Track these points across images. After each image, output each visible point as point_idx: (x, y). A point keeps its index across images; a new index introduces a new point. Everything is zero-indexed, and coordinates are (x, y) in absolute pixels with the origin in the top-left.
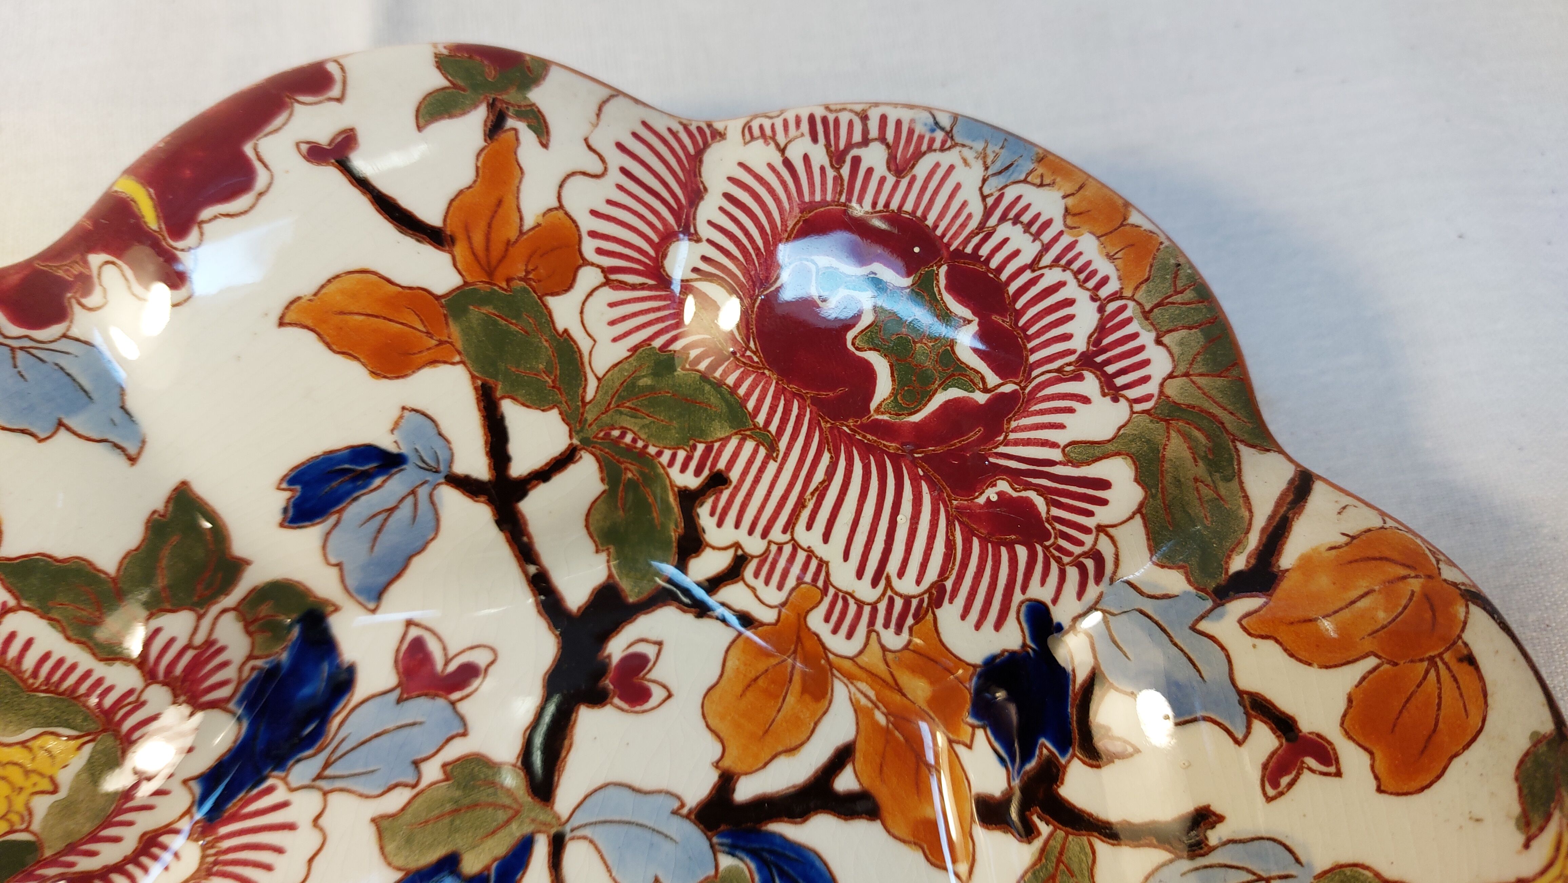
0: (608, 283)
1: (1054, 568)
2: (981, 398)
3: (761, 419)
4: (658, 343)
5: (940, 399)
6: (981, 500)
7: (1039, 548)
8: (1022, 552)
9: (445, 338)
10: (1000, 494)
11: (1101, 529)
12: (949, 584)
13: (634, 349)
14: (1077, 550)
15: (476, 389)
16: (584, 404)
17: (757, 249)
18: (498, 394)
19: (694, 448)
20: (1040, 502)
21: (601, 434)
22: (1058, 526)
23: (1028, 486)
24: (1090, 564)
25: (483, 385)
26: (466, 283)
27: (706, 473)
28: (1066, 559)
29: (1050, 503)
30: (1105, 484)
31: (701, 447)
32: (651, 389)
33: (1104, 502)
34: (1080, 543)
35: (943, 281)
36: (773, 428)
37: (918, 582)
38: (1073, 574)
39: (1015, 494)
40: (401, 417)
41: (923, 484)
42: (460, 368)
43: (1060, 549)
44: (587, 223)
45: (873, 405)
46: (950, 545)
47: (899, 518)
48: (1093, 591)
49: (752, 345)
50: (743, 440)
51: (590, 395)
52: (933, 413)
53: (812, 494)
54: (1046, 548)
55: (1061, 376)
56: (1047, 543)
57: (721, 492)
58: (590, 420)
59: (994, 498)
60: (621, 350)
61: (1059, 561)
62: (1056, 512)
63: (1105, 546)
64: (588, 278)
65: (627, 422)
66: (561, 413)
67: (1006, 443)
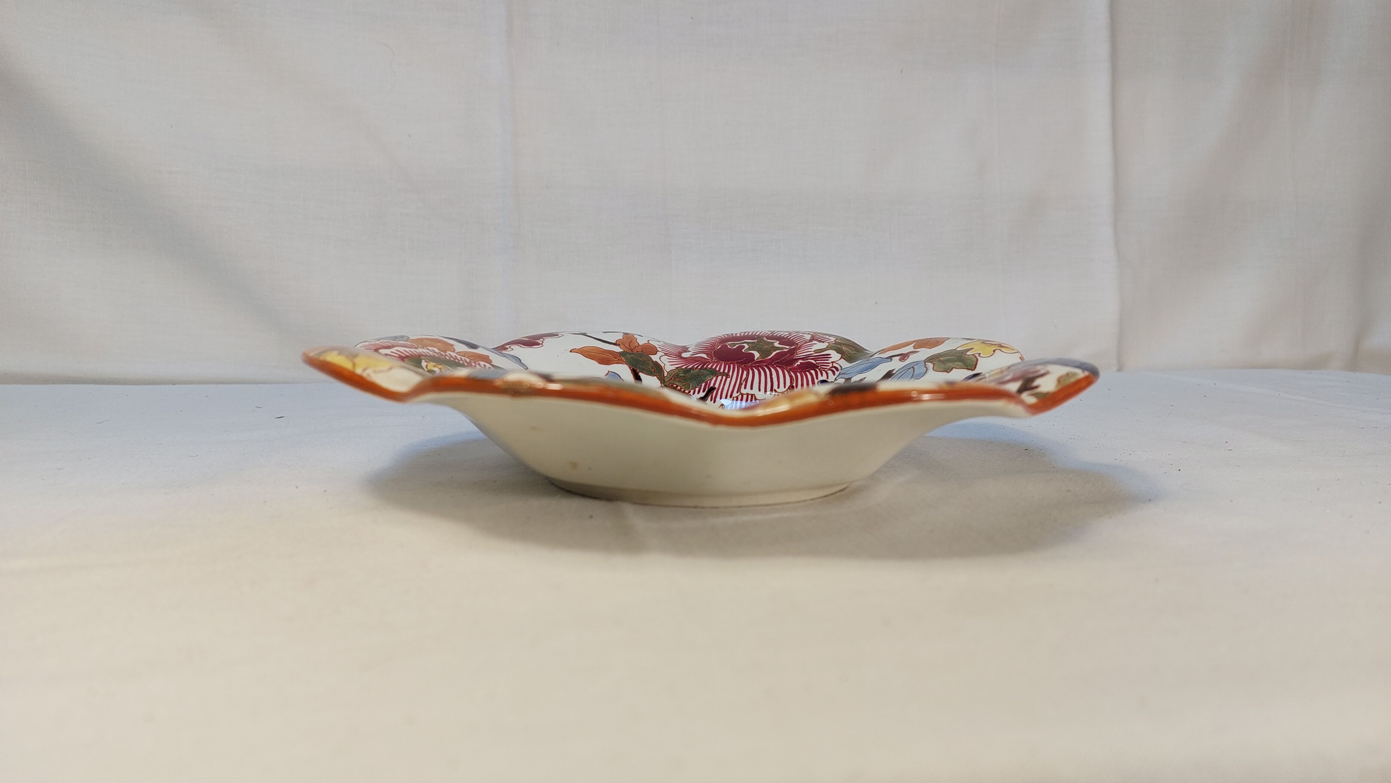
0: (666, 355)
1: (824, 373)
2: (787, 350)
3: (722, 371)
4: (684, 367)
5: (774, 353)
6: (796, 365)
7: (817, 370)
8: (813, 372)
9: (620, 359)
10: (800, 363)
11: (832, 362)
12: (794, 385)
13: (677, 368)
14: (828, 367)
15: (631, 370)
16: (664, 377)
17: (710, 346)
18: (638, 371)
19: (702, 385)
20: (813, 361)
21: (670, 385)
22: (820, 364)
23: (808, 359)
24: (834, 369)
25: (633, 369)
26: (624, 351)
27: (707, 389)
28: (826, 370)
29: (815, 361)
30: (830, 355)
31: (703, 384)
32: (684, 376)
33: (831, 357)
34: (829, 366)
35: (766, 339)
36: (726, 371)
37: (785, 387)
38: (830, 372)
39: (805, 362)
40: (608, 373)
41: (778, 368)
42: (625, 365)
43: (823, 368)
44: (657, 346)
45: (755, 359)
46: (791, 377)
47: (773, 376)
48: (837, 373)
49: (714, 358)
50: (718, 377)
51: (665, 375)
52: (773, 356)
53: (744, 381)
54: (819, 369)
55: (806, 343)
56: (819, 368)
57: (713, 392)
58: (666, 381)
59: (799, 364)
60: (673, 367)
61: (824, 370)
62: (817, 362)
63: (835, 365)
64: (659, 354)
65: (678, 384)
66: (657, 377)
67: (797, 354)
